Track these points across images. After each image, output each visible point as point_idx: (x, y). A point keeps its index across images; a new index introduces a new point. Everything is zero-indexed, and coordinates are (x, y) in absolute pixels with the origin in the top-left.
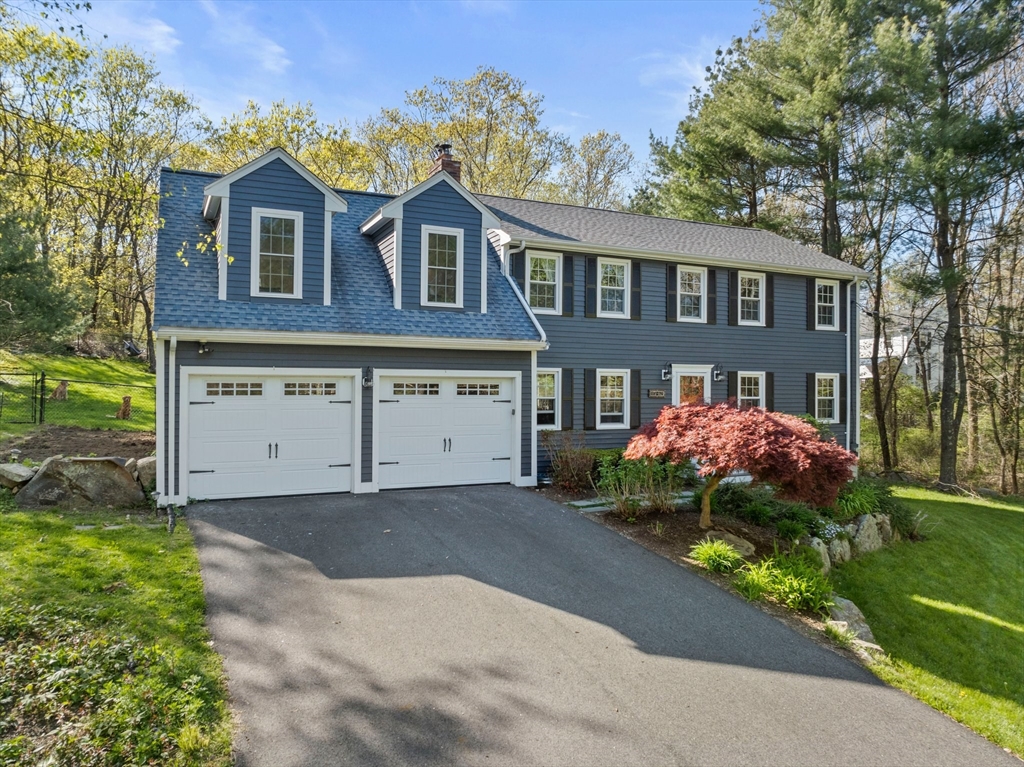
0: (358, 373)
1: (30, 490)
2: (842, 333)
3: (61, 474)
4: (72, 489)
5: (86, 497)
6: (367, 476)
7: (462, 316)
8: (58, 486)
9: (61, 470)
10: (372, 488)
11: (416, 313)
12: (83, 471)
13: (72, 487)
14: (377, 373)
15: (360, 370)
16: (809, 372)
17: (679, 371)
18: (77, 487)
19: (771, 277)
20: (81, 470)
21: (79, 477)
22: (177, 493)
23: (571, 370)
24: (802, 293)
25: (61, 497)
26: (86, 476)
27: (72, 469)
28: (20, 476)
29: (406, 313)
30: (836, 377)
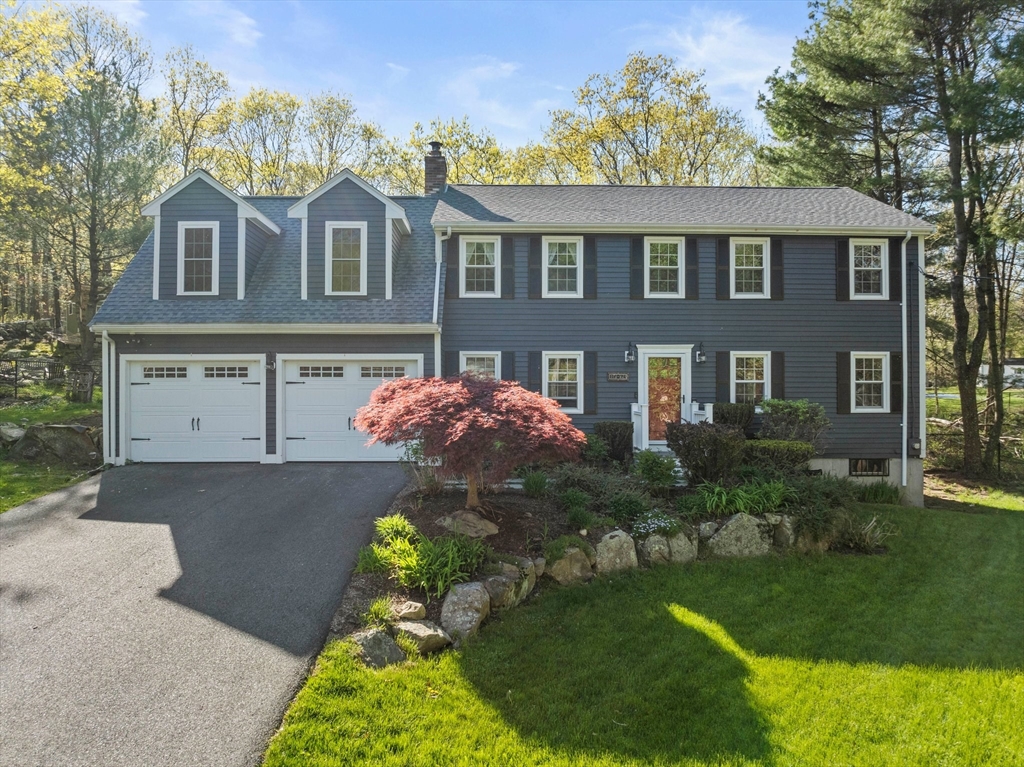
0: (262, 357)
1: (18, 448)
2: (896, 303)
3: (36, 437)
4: (45, 449)
5: (56, 455)
6: (271, 448)
7: (365, 303)
8: (35, 445)
9: (36, 433)
10: (276, 459)
11: (320, 302)
12: (53, 435)
13: (46, 447)
14: (280, 357)
15: (264, 355)
16: (840, 350)
17: (646, 352)
18: (49, 447)
19: (778, 241)
20: (52, 434)
21: (49, 440)
22: (117, 455)
23: (513, 353)
24: (831, 257)
25: (37, 454)
26: (55, 439)
27: (45, 433)
28: (11, 437)
29: (310, 303)
30: (885, 357)
